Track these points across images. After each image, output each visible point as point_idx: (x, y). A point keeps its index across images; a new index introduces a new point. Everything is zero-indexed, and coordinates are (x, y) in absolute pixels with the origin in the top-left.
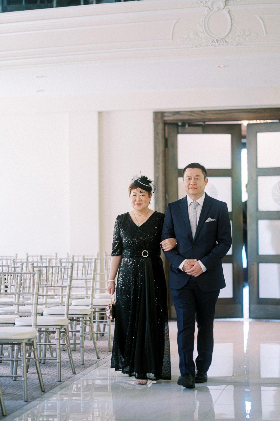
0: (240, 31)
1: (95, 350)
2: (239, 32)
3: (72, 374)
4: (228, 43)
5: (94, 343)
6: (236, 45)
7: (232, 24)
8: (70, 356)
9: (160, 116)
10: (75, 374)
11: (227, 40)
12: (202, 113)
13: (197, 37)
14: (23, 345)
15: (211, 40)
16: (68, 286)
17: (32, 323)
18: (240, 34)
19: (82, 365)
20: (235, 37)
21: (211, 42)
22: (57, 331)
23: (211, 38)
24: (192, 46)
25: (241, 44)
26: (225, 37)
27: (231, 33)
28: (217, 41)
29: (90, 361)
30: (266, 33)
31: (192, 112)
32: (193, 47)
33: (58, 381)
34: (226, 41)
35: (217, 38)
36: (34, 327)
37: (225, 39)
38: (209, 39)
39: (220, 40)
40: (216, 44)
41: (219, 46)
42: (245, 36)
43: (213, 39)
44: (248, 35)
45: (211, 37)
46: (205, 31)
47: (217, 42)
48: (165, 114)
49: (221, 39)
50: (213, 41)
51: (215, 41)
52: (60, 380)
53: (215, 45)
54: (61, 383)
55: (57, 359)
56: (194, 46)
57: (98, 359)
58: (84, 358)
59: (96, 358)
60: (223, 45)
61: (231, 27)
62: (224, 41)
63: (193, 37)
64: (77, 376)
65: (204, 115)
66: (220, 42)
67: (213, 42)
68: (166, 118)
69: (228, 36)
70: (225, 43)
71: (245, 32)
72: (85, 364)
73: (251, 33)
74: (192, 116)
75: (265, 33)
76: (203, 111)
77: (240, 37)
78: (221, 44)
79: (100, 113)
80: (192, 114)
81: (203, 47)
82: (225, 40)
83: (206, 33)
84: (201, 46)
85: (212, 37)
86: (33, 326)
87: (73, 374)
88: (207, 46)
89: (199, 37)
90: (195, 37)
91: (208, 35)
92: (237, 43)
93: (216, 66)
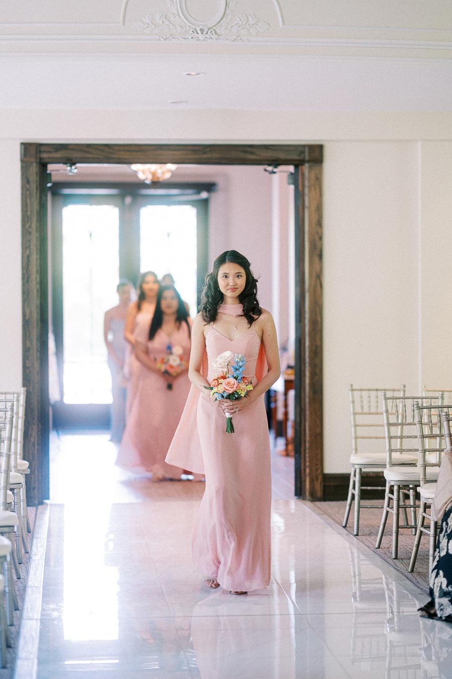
0: (239, 16)
2: (238, 18)
4: (219, 35)
6: (234, 40)
7: (226, 4)
9: (33, 150)
11: (218, 32)
12: (107, 149)
13: (168, 23)
15: (191, 30)
18: (240, 23)
20: (232, 27)
21: (191, 32)
23: (191, 26)
24: (158, 38)
25: (241, 39)
26: (215, 26)
27: (225, 18)
28: (202, 30)
30: (284, 24)
31: (89, 146)
32: (160, 40)
34: (216, 33)
35: (201, 27)
37: (214, 28)
38: (188, 28)
39: (206, 29)
40: (201, 37)
41: (204, 40)
42: (248, 25)
43: (195, 27)
44: (253, 25)
45: (190, 23)
46: (181, 14)
47: (202, 34)
48: (43, 149)
49: (209, 29)
51: (199, 32)
53: (197, 38)
56: (163, 38)
60: (212, 39)
61: (226, 9)
62: (213, 32)
63: (160, 22)
65: (109, 153)
66: (207, 33)
67: (195, 32)
68: (44, 155)
69: (219, 24)
70: (215, 36)
71: (248, 19)
73: (258, 21)
74: (88, 152)
75: (281, 24)
77: (239, 26)
78: (208, 37)
80: (88, 149)
81: (178, 39)
82: (214, 30)
83: (183, 17)
84: (174, 38)
85: (192, 24)
88: (184, 38)
89: (170, 22)
90: (163, 22)
91: (185, 20)
92: (234, 37)
93: (184, 74)
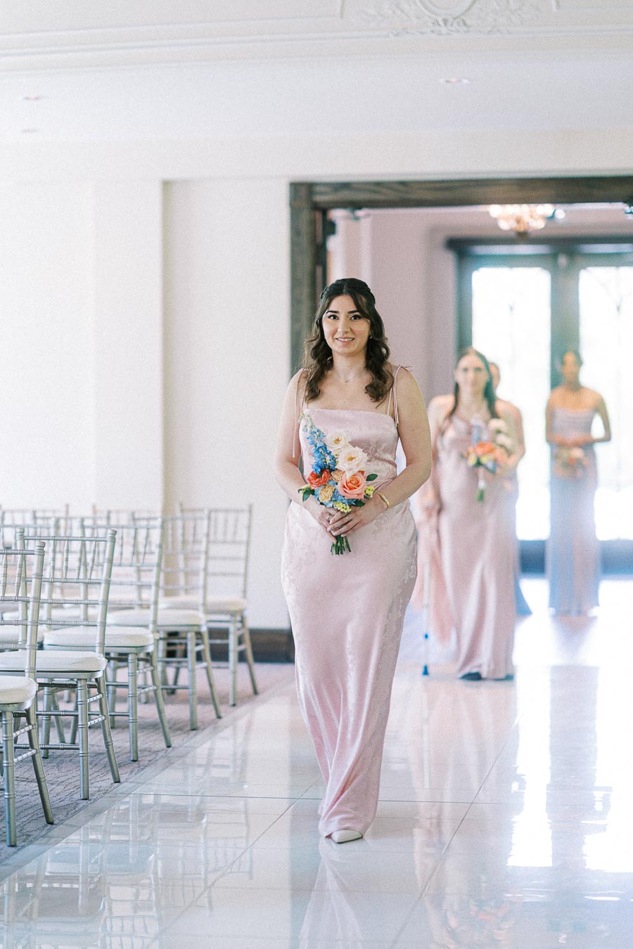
1: (159, 726)
2: (495, 3)
3: (112, 781)
4: (469, 27)
5: (160, 712)
6: (489, 32)
8: (109, 740)
9: (303, 191)
10: (119, 782)
11: (468, 22)
12: (401, 188)
13: (399, 12)
14: (5, 717)
15: (432, 21)
16: (103, 582)
17: (26, 668)
18: (498, 8)
19: (134, 761)
20: (486, 15)
21: (431, 24)
22: (79, 685)
23: (431, 15)
24: (386, 34)
25: (499, 31)
26: (463, 14)
27: (477, 4)
28: (445, 21)
29: (149, 751)
30: (559, 6)
31: (378, 184)
32: (389, 36)
33: (82, 798)
34: (465, 24)
35: (444, 16)
36: (29, 677)
37: (463, 17)
38: (427, 18)
39: (451, 20)
40: (444, 30)
41: (448, 34)
42: (508, 11)
43: (436, 17)
44: (515, 10)
45: (430, 12)
47: (445, 24)
48: (318, 189)
49: (455, 19)
50: (436, 23)
51: (441, 23)
52: (86, 797)
53: (439, 31)
54: (89, 802)
55: (81, 749)
56: (392, 33)
57: (169, 747)
58: (137, 747)
59: (164, 745)
60: (458, 31)
62: (461, 23)
63: (390, 12)
64: (121, 788)
66: (452, 25)
68: (319, 198)
69: (469, 11)
70: (463, 28)
72: (139, 759)
73: (522, 5)
74: (375, 192)
76: (403, 183)
77: (497, 13)
78: (453, 29)
79: (167, 185)
80: (378, 188)
81: (413, 35)
82: (463, 20)
83: (419, 4)
84: (408, 33)
85: (433, 13)
86: (27, 674)
87: (115, 782)
88: (422, 33)
89: (403, 12)
90: (394, 12)
91: (423, 9)
92: (489, 28)
93: (442, 81)
